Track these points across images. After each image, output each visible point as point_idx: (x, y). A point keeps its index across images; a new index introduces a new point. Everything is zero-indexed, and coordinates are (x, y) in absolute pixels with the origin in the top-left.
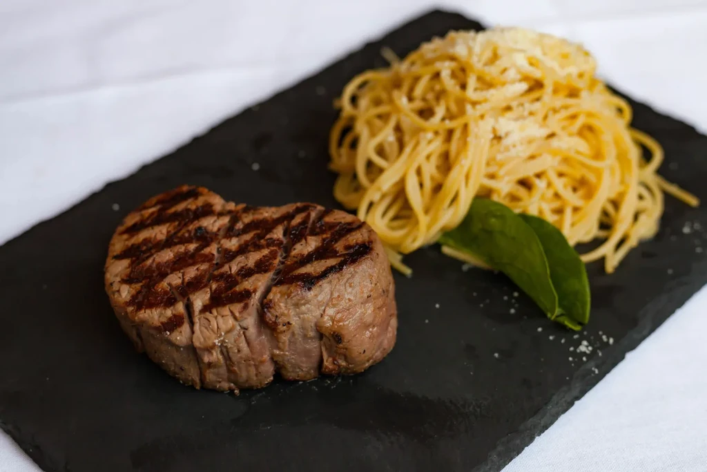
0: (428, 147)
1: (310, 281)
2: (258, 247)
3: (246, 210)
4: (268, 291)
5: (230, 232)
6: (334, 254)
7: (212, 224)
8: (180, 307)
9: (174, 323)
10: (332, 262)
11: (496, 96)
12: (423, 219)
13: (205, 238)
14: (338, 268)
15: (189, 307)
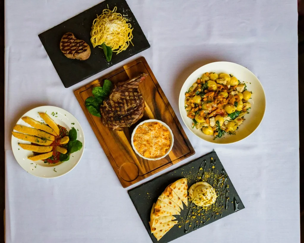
0: (99, 36)
1: (79, 53)
2: (76, 46)
3: (76, 39)
4: (74, 53)
5: (73, 42)
6: (83, 50)
7: (72, 41)
8: (66, 52)
9: (65, 53)
10: (82, 51)
11: (108, 33)
12: (97, 43)
13: (71, 43)
14: (83, 52)
15: (67, 52)
